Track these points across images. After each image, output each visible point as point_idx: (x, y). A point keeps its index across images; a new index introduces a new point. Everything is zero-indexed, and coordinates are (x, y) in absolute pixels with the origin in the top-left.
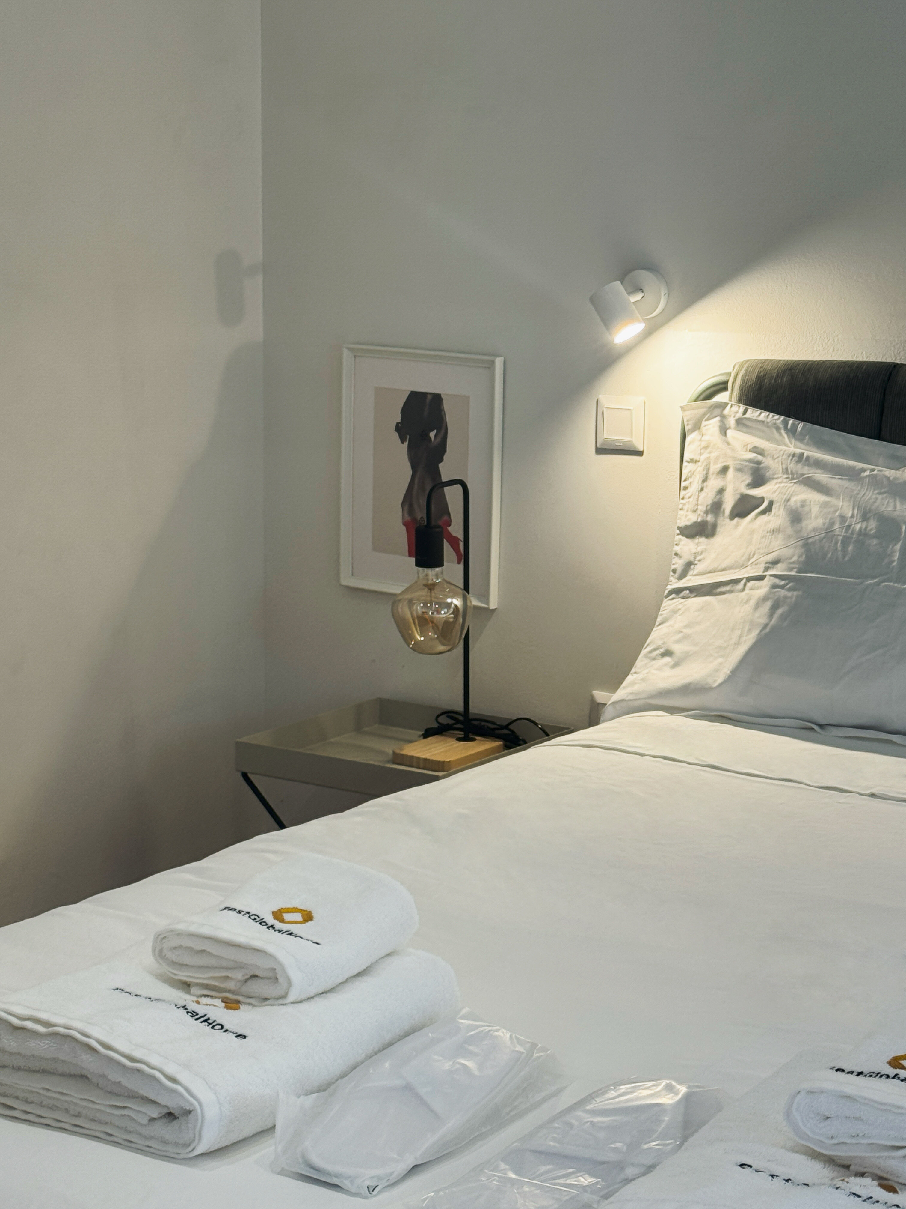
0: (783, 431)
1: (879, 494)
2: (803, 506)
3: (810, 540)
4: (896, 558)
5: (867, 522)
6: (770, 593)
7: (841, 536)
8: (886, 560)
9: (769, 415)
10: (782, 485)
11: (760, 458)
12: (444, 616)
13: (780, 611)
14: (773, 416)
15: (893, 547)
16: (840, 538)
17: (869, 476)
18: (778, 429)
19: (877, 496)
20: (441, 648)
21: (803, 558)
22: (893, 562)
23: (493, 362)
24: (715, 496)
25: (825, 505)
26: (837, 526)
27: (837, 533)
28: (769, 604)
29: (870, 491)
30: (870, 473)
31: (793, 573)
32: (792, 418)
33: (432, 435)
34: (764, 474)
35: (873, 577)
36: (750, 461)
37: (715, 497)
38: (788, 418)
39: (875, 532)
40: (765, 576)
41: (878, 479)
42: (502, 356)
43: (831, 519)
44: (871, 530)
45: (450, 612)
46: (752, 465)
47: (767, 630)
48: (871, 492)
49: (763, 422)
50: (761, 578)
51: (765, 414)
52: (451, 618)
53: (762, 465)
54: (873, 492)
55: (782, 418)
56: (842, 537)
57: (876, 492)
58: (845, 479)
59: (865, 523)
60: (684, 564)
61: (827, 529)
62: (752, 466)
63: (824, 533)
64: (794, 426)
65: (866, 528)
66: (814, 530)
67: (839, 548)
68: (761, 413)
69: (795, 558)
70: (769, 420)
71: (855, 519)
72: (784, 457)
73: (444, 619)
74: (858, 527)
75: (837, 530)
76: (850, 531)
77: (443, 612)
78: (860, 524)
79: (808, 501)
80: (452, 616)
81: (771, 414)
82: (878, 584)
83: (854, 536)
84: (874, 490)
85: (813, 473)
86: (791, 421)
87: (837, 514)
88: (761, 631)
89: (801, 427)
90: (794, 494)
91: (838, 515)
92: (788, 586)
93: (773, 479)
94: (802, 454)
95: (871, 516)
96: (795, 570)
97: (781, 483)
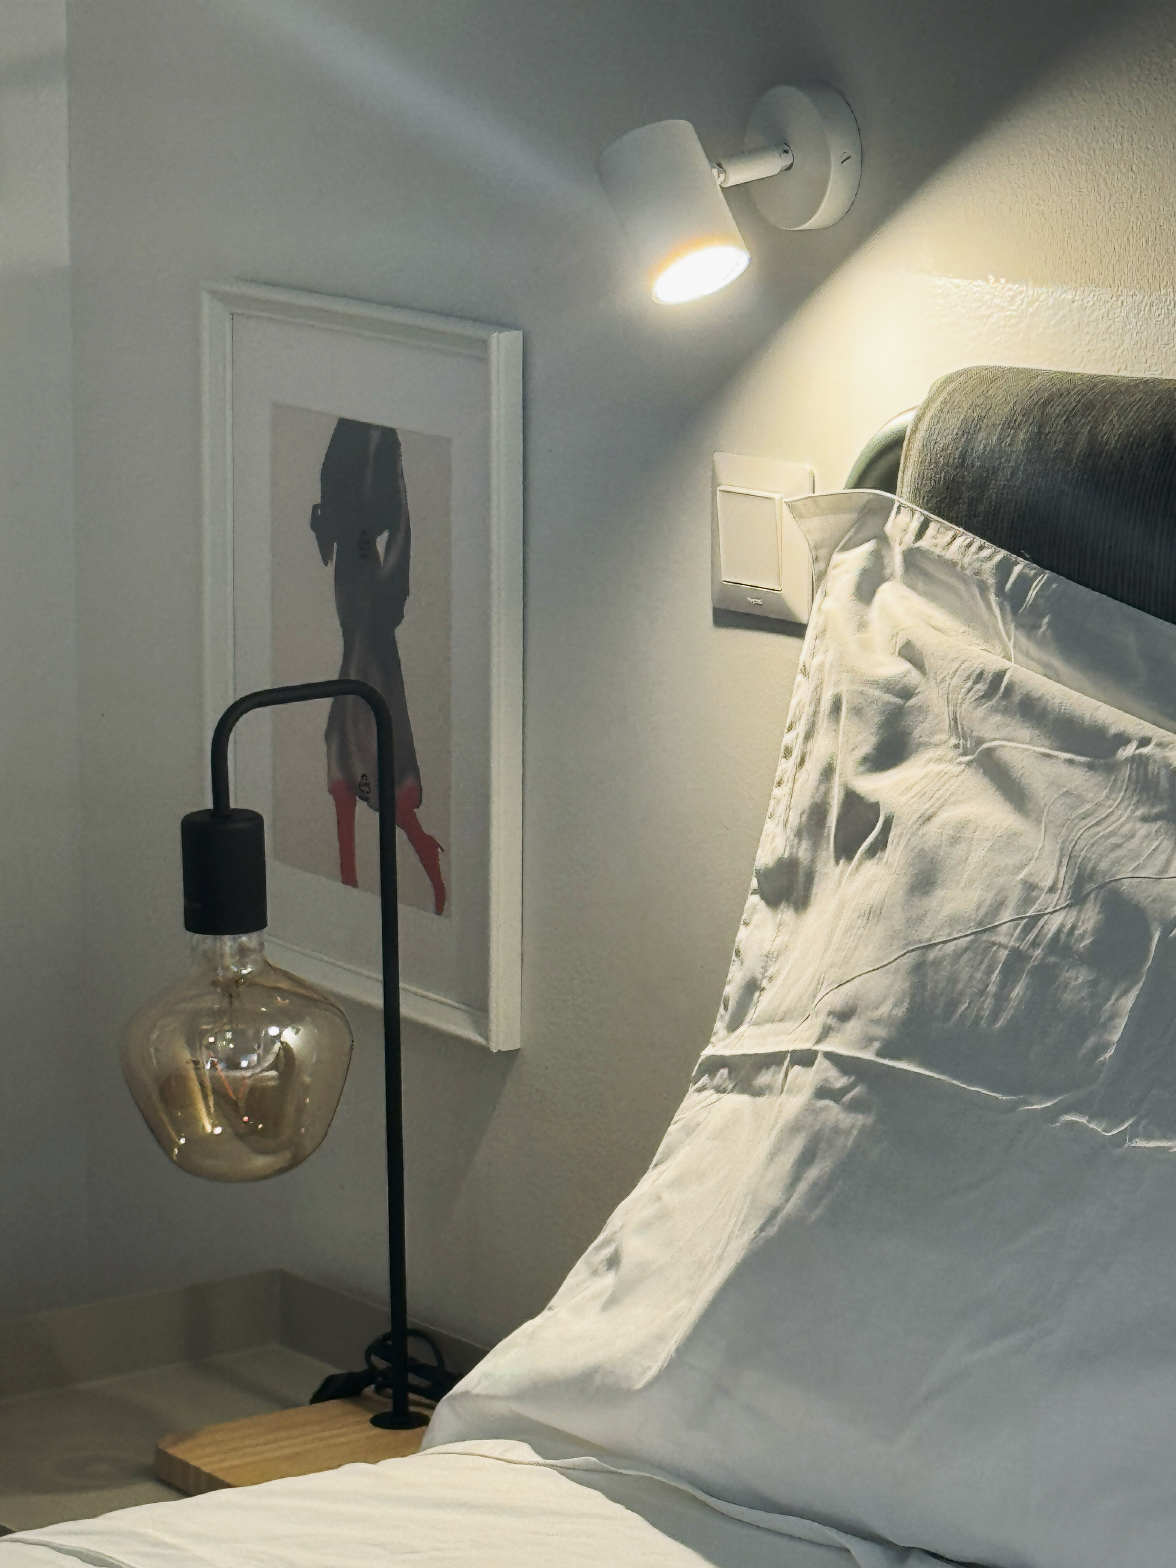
0: (993, 598)
1: (1145, 819)
2: (954, 841)
3: (932, 955)
4: (1116, 1037)
5: (1080, 911)
6: (809, 1110)
7: (1006, 947)
8: (1091, 1042)
9: (969, 545)
10: (942, 767)
11: (914, 677)
12: (248, 1074)
13: (813, 1173)
14: (981, 548)
15: (1118, 998)
16: (1003, 954)
17: (1133, 759)
18: (983, 588)
19: (1138, 825)
20: (261, 1162)
21: (900, 1012)
22: (1105, 1047)
23: (484, 344)
24: (818, 786)
25: (1009, 840)
26: (1007, 915)
27: (1002, 939)
28: (798, 1144)
29: (1126, 809)
30: (1138, 748)
31: (868, 1055)
32: (1026, 559)
33: (381, 542)
34: (909, 731)
35: (1048, 1093)
36: (888, 687)
37: (817, 788)
38: (1014, 557)
39: (1091, 943)
40: (815, 1053)
41: (1150, 768)
42: (517, 329)
43: (1001, 890)
44: (1082, 937)
45: (266, 1064)
46: (888, 698)
47: (772, 1230)
48: (1128, 812)
49: (954, 564)
50: (805, 1059)
51: (965, 538)
52: (272, 1078)
53: (912, 702)
54: (1133, 812)
55: (1002, 553)
56: (1007, 952)
57: (1139, 813)
58: (1080, 764)
59: (1074, 913)
60: (743, 984)
61: (980, 924)
62: (888, 703)
63: (972, 933)
64: (1024, 582)
65: (1074, 928)
66: (953, 921)
67: (992, 988)
68: (954, 538)
69: (885, 1009)
70: (967, 560)
71: (1057, 896)
72: (956, 680)
73: (248, 1082)
74: (1054, 923)
75: (1005, 927)
76: (1031, 936)
77: (244, 1064)
78: (1063, 914)
79: (972, 827)
80: (273, 1073)
81: (979, 541)
82: (1051, 1115)
83: (1038, 952)
84: (1137, 805)
85: (1004, 740)
86: (1020, 567)
87: (1022, 876)
88: (762, 1229)
89: (1039, 586)
90: (952, 799)
91: (1021, 880)
92: (849, 1096)
93: (927, 745)
94: (999, 676)
95: (1092, 891)
96: (877, 1045)
97: (940, 760)
